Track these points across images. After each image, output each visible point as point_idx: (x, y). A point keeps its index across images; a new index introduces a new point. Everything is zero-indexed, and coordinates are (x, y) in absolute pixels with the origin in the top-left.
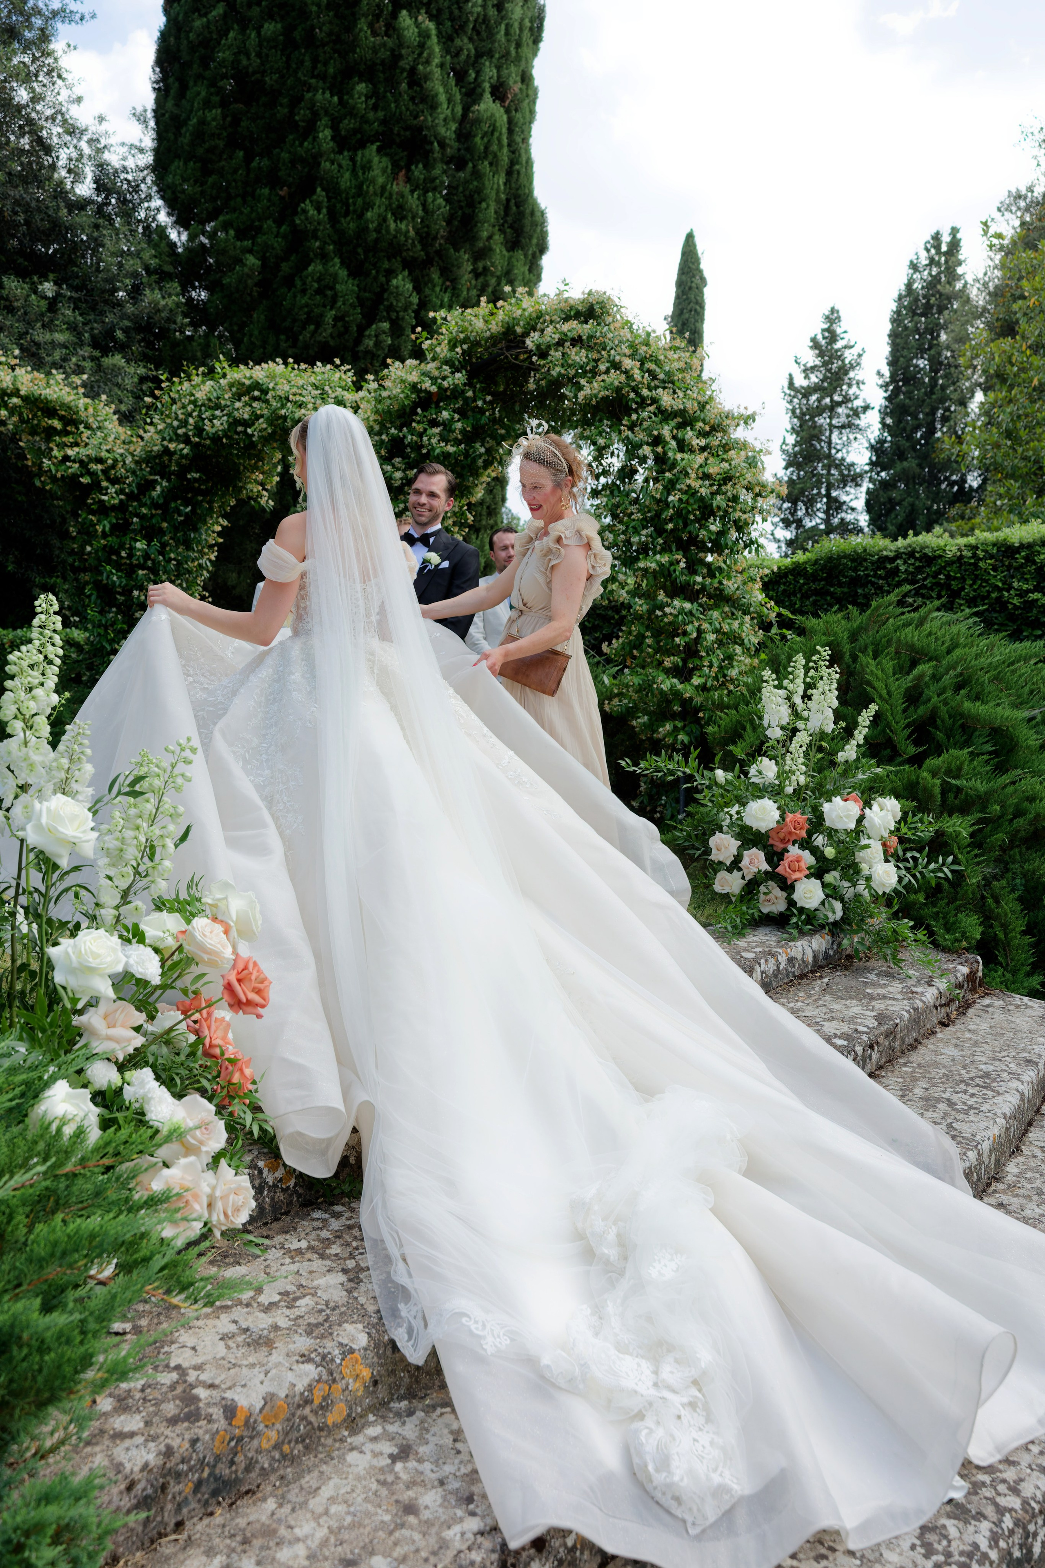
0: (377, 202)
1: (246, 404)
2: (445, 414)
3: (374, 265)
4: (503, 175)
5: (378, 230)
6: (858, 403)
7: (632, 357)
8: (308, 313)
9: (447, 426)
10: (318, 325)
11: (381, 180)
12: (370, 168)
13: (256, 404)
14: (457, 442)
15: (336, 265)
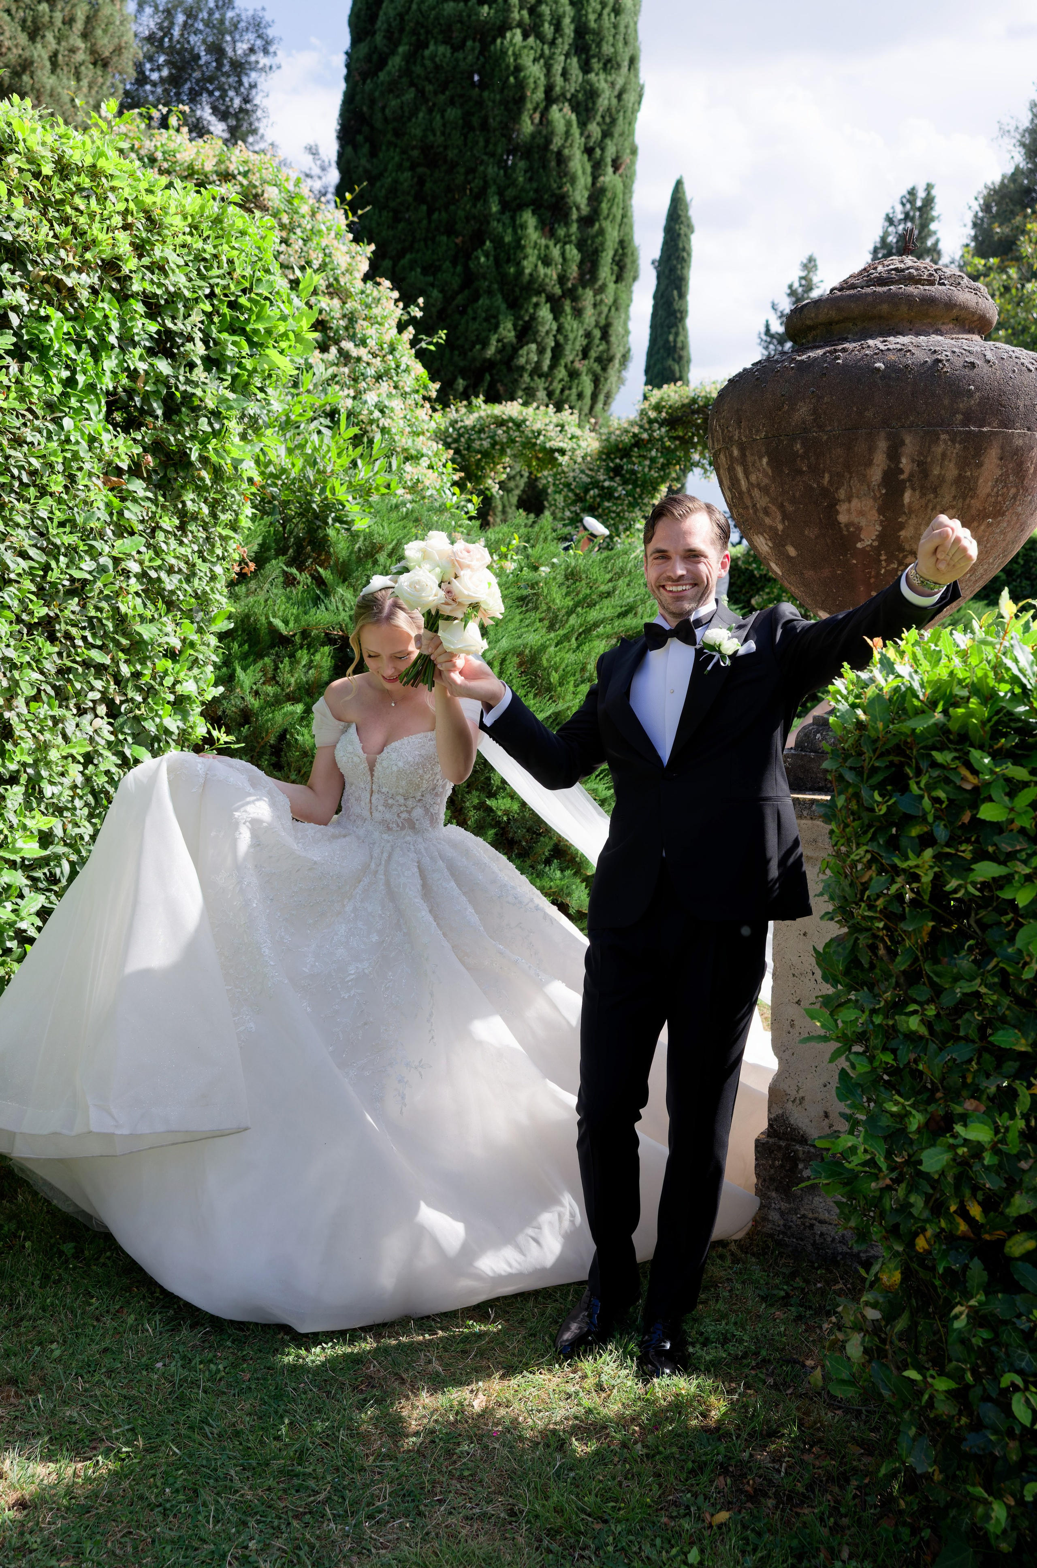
0: (531, 253)
3: (527, 300)
8: (477, 336)
10: (485, 346)
11: (533, 236)
12: (526, 228)
15: (499, 301)
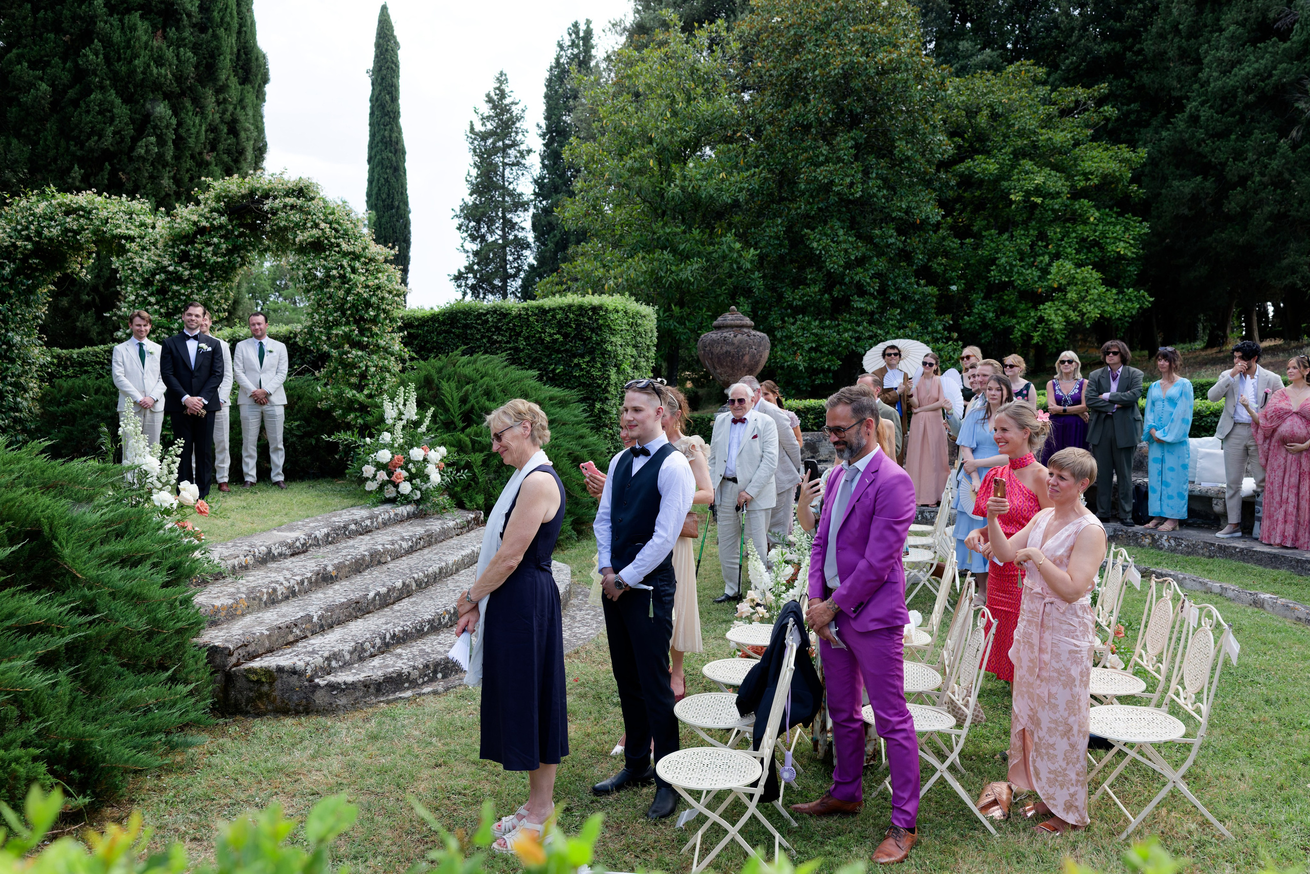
0: (142, 53)
1: (74, 220)
2: (215, 240)
3: (142, 96)
4: (235, 35)
5: (144, 73)
6: (523, 147)
7: (325, 221)
8: (92, 128)
9: (217, 246)
10: (100, 137)
11: (144, 38)
12: (135, 30)
13: (81, 220)
14: (224, 255)
15: (112, 95)
